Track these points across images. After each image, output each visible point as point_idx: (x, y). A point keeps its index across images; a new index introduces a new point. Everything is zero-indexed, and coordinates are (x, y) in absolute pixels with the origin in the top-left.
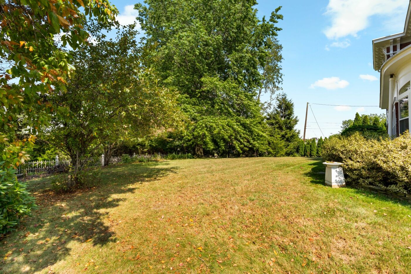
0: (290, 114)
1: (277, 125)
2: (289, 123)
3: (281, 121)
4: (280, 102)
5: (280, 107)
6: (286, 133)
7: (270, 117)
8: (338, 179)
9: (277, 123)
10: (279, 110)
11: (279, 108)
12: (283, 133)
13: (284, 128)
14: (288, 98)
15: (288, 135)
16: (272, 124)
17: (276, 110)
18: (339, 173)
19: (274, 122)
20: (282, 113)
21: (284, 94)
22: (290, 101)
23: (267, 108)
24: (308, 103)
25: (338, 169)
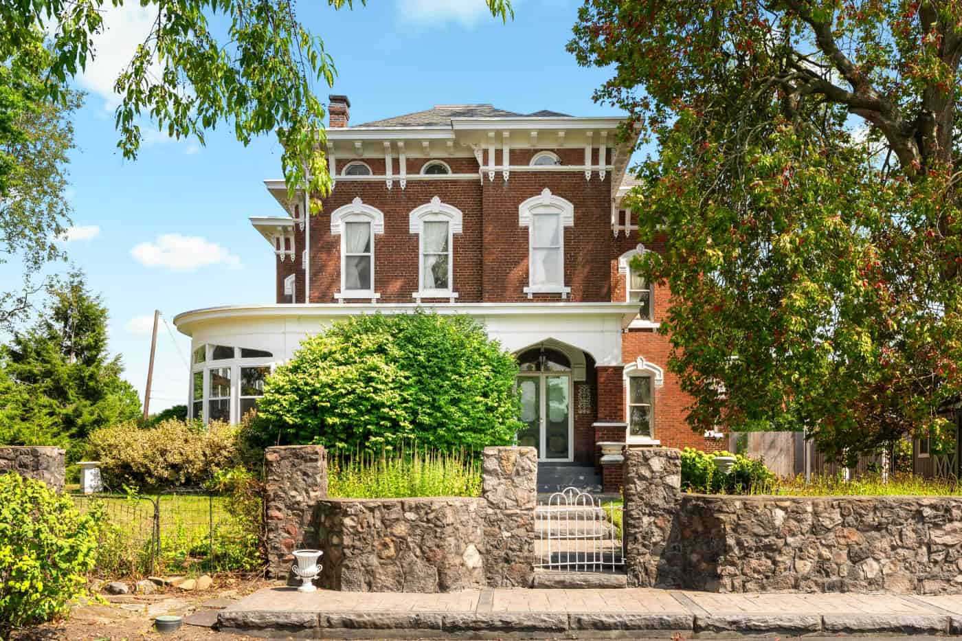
0: (96, 346)
1: (49, 380)
2: (92, 377)
3: (61, 369)
4: (62, 301)
5: (61, 315)
6: (76, 410)
7: (25, 350)
8: (93, 484)
9: (48, 374)
10: (58, 326)
11: (57, 320)
12: (69, 409)
13: (71, 394)
14: (91, 290)
15: (86, 417)
16: (28, 378)
17: (50, 327)
18: (96, 475)
19: (37, 368)
20: (70, 337)
21: (76, 271)
22: (98, 297)
23: (12, 314)
24: (157, 313)
25: (93, 471)
